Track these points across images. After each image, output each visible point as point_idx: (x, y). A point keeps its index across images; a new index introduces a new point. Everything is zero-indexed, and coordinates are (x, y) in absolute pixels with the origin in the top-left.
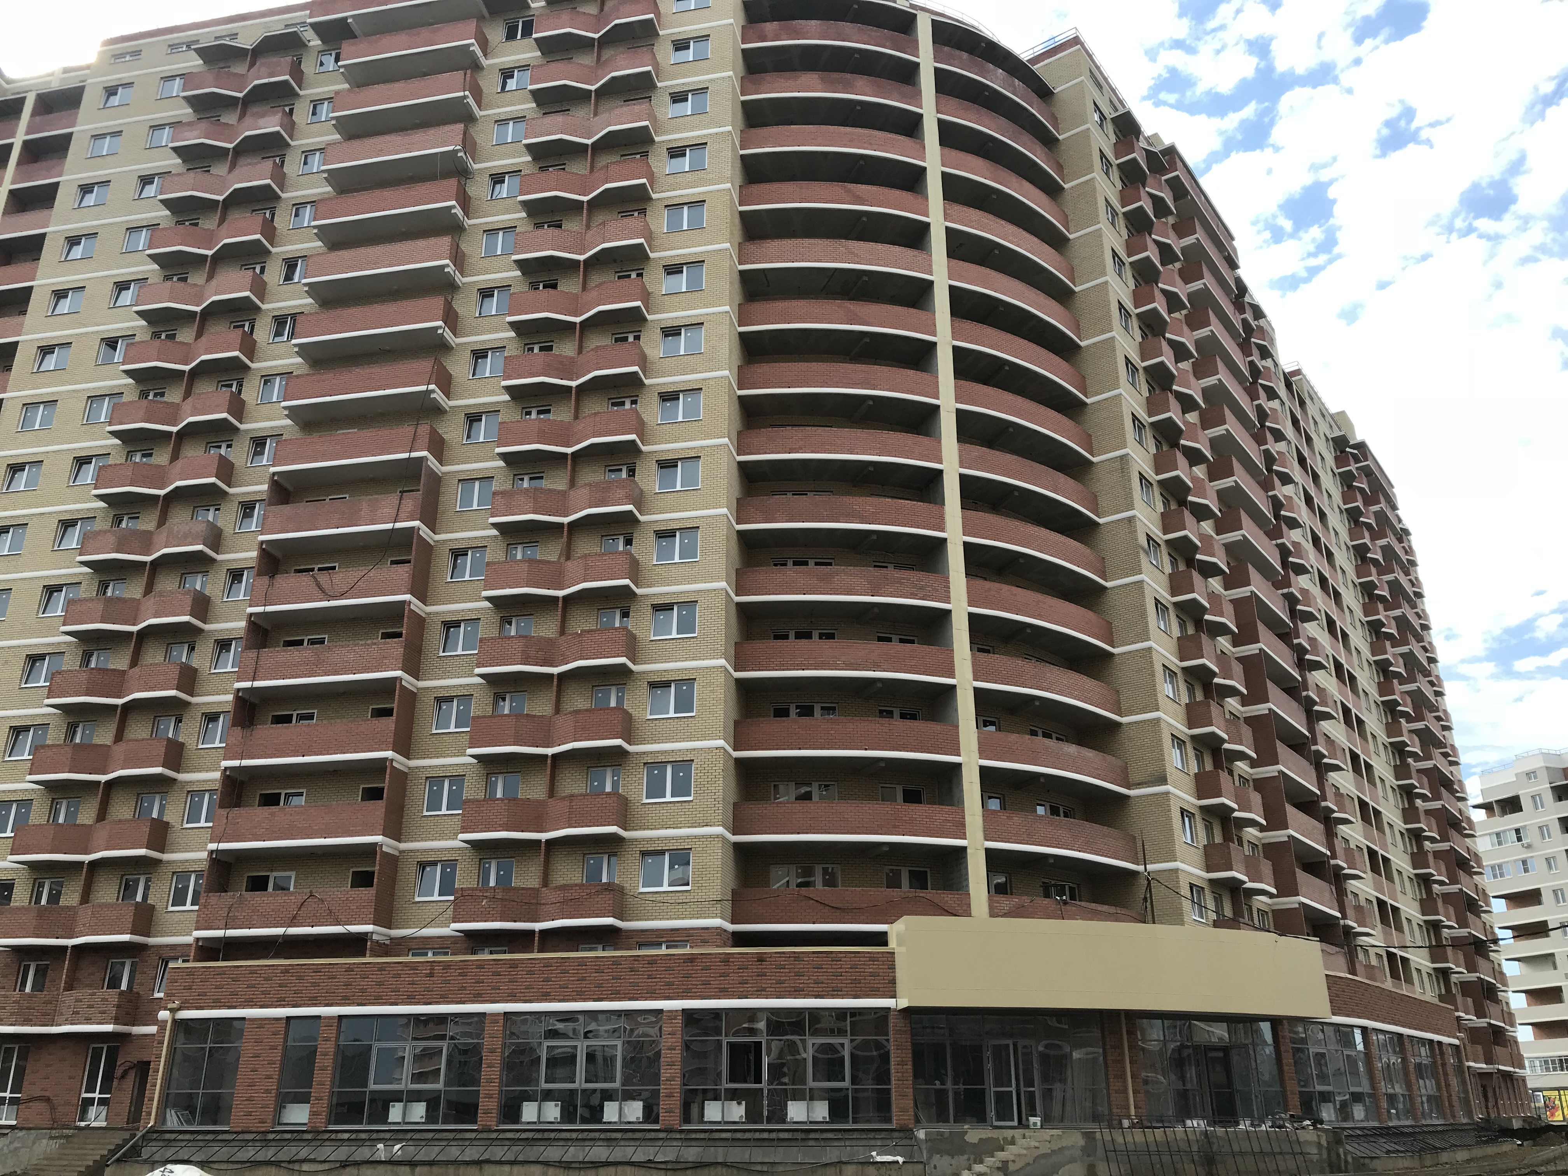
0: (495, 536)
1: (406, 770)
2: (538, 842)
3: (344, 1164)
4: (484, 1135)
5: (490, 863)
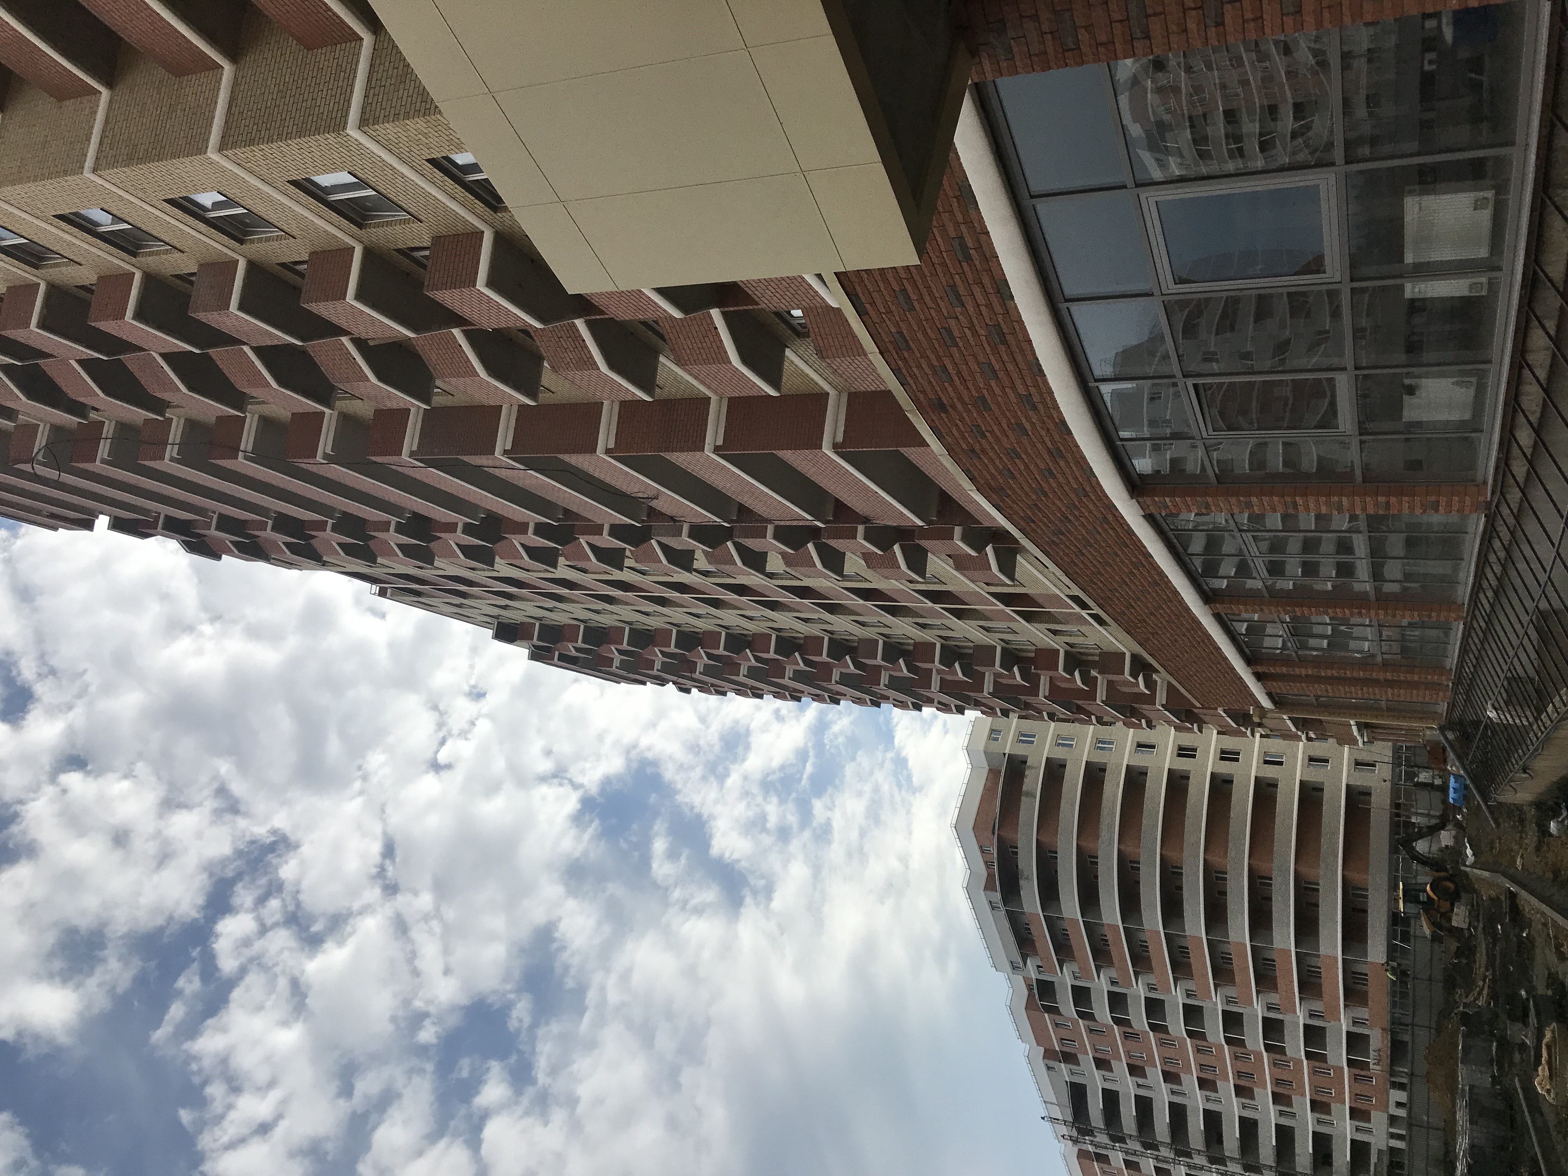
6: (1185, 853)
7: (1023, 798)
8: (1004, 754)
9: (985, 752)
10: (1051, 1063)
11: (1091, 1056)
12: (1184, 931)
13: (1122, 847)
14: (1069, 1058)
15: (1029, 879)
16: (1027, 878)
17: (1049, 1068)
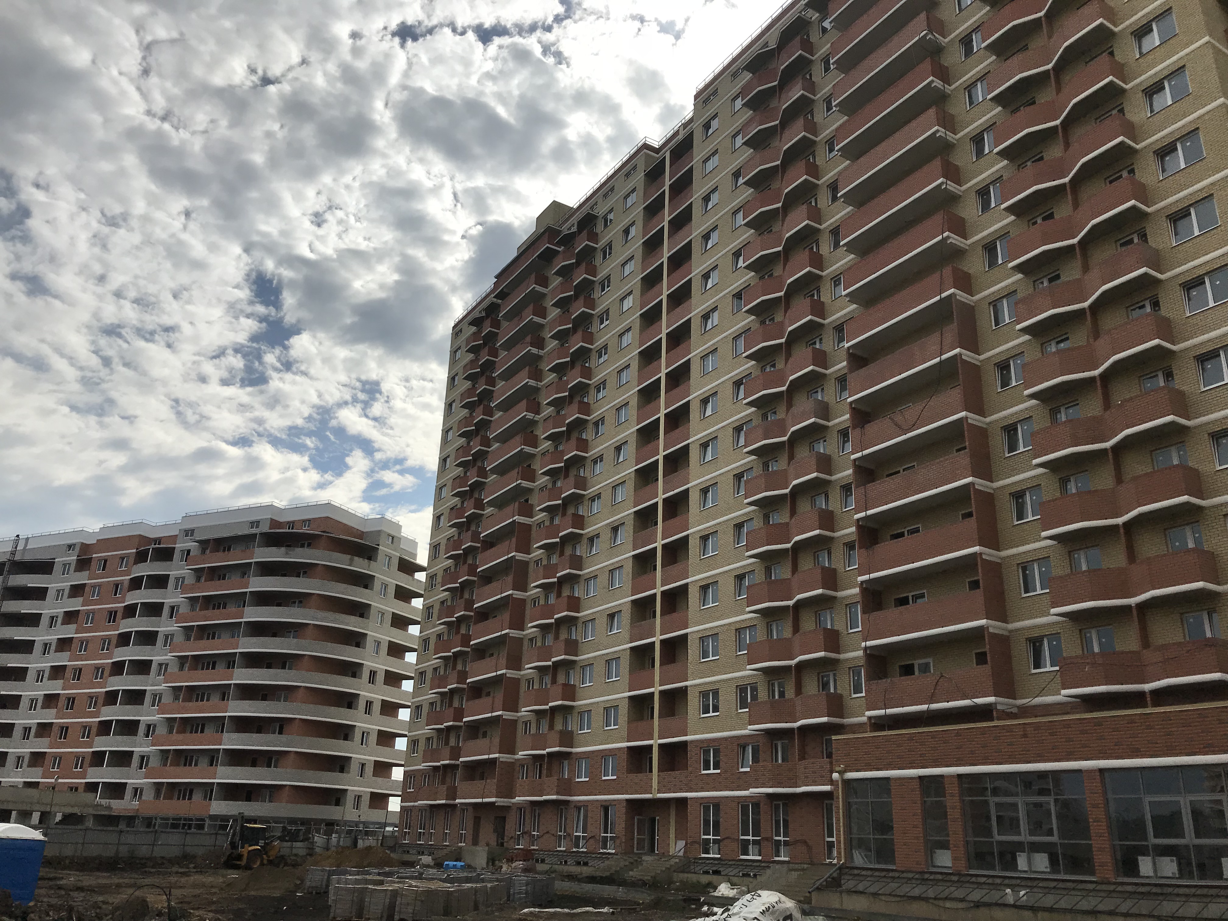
0: (1030, 340)
1: (999, 561)
2: (1128, 607)
3: (978, 905)
4: (1104, 887)
5: (1090, 633)
6: (303, 672)
7: (349, 557)
8: (378, 545)
9: (380, 531)
10: (77, 549)
11: (87, 582)
12: (237, 668)
13: (311, 627)
14: (83, 564)
15: (287, 554)
16: (287, 553)
17: (70, 547)
